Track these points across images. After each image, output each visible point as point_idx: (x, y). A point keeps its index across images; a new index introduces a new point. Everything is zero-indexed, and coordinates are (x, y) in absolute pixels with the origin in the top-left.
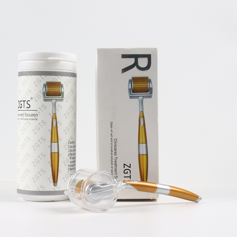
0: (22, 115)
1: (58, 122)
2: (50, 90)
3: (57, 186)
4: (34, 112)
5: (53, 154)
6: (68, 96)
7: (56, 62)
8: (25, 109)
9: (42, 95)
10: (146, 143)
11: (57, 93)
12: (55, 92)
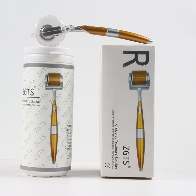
0: (26, 101)
1: (57, 108)
2: (52, 80)
3: (55, 164)
4: (37, 99)
5: (52, 136)
6: (66, 85)
7: (57, 56)
8: (29, 96)
9: (44, 85)
10: (143, 128)
11: (57, 83)
12: (55, 82)
